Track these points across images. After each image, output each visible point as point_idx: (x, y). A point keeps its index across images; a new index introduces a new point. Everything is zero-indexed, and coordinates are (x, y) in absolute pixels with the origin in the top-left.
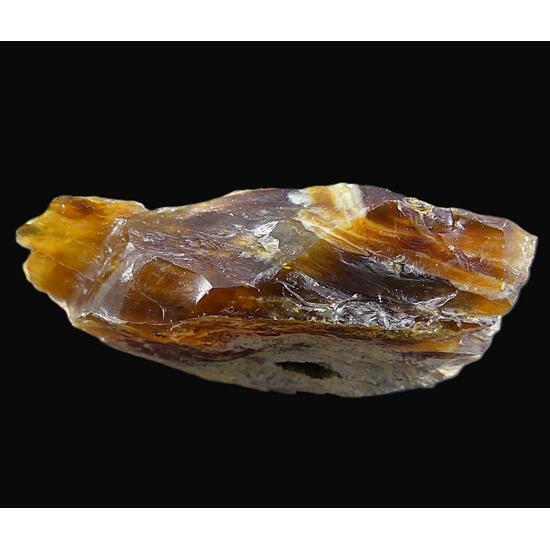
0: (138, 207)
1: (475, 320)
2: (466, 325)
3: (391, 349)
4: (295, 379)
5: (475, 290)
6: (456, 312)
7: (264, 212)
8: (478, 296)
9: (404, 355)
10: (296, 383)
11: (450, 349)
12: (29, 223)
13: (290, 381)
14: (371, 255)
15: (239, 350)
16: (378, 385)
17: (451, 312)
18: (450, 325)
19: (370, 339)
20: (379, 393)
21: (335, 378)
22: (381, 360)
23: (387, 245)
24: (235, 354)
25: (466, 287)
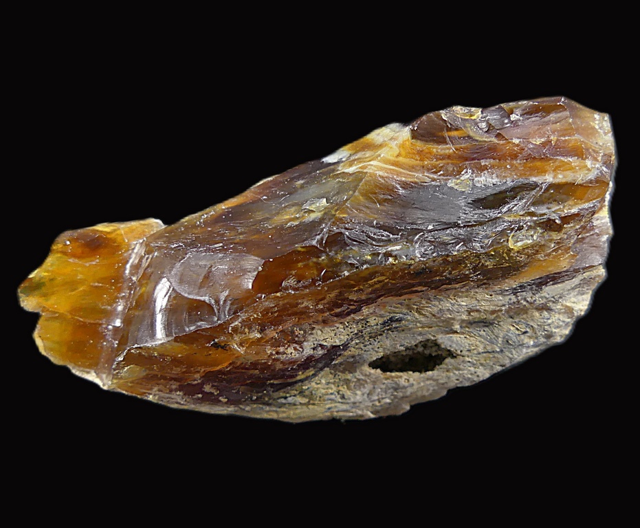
0: (156, 224)
1: (574, 210)
2: (566, 219)
3: (496, 288)
4: (402, 382)
5: (561, 178)
6: (548, 208)
7: (301, 182)
8: (566, 184)
9: (515, 292)
10: (404, 387)
11: (564, 264)
12: (31, 276)
13: (397, 388)
14: (434, 180)
15: (320, 352)
16: (502, 351)
17: (542, 210)
18: (549, 225)
19: (466, 277)
20: (508, 363)
21: (449, 360)
22: (492, 308)
23: (448, 164)
24: (318, 361)
25: (549, 178)
